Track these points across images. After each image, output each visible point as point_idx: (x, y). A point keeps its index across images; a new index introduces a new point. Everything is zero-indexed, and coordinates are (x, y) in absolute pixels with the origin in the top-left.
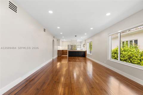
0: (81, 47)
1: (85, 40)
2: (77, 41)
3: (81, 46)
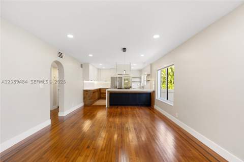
0: (140, 82)
1: (151, 65)
2: (132, 68)
3: (141, 78)
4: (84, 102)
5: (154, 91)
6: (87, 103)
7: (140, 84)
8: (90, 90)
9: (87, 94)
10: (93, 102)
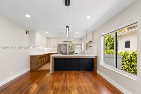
4: (31, 67)
5: (97, 57)
6: (33, 68)
7: (81, 50)
8: (36, 56)
9: (33, 59)
10: (40, 67)
